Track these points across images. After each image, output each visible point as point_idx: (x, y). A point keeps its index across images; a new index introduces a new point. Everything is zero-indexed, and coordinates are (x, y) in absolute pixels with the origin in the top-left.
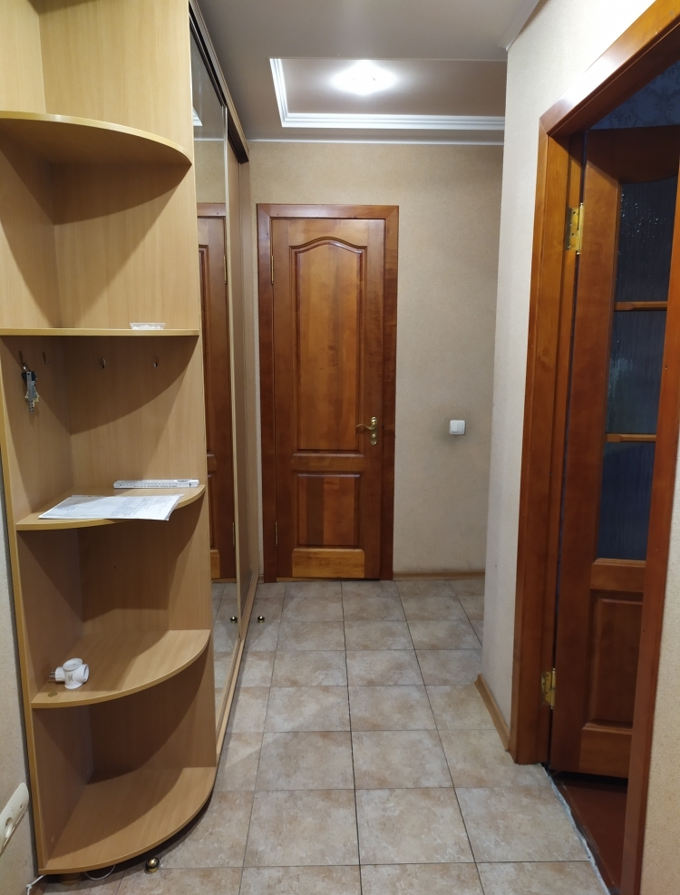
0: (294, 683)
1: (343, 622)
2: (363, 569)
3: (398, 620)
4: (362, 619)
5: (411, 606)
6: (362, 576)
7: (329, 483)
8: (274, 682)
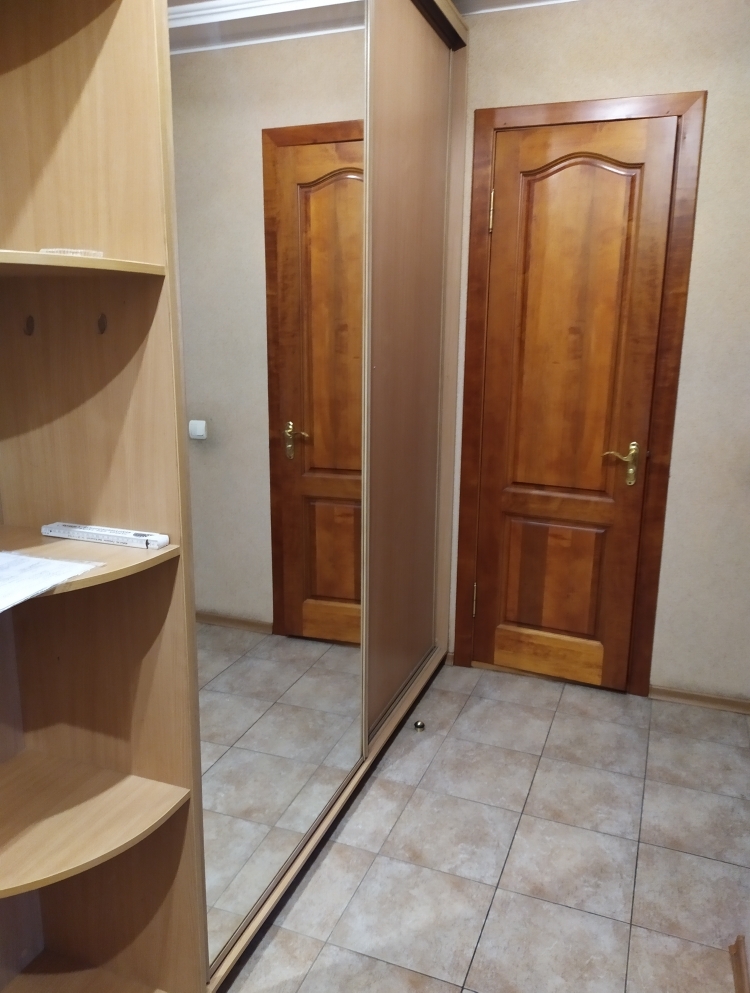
0: (415, 857)
1: (538, 758)
2: (599, 672)
3: (631, 775)
4: (571, 758)
5: (663, 752)
6: (597, 681)
7: (556, 536)
8: (388, 847)
